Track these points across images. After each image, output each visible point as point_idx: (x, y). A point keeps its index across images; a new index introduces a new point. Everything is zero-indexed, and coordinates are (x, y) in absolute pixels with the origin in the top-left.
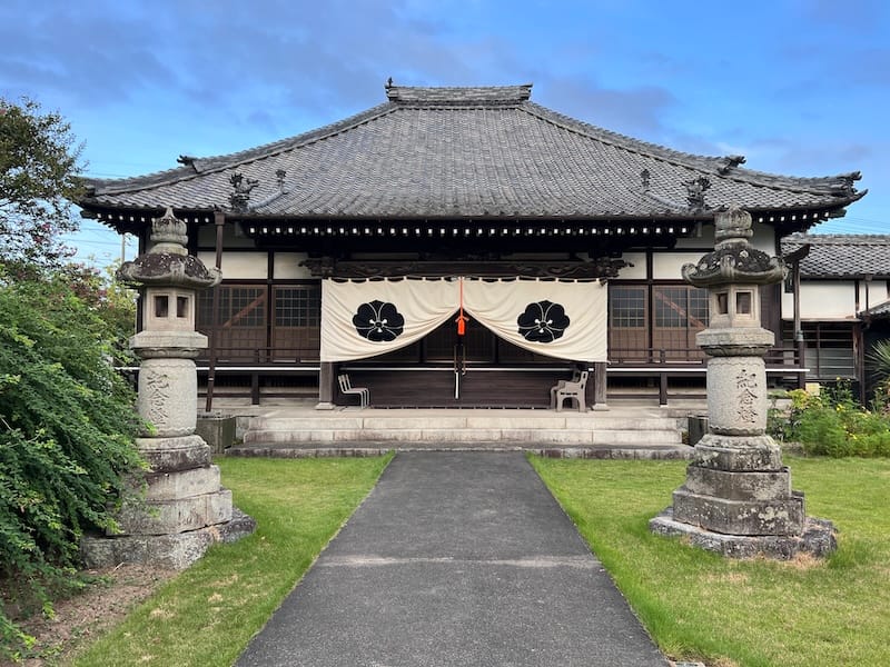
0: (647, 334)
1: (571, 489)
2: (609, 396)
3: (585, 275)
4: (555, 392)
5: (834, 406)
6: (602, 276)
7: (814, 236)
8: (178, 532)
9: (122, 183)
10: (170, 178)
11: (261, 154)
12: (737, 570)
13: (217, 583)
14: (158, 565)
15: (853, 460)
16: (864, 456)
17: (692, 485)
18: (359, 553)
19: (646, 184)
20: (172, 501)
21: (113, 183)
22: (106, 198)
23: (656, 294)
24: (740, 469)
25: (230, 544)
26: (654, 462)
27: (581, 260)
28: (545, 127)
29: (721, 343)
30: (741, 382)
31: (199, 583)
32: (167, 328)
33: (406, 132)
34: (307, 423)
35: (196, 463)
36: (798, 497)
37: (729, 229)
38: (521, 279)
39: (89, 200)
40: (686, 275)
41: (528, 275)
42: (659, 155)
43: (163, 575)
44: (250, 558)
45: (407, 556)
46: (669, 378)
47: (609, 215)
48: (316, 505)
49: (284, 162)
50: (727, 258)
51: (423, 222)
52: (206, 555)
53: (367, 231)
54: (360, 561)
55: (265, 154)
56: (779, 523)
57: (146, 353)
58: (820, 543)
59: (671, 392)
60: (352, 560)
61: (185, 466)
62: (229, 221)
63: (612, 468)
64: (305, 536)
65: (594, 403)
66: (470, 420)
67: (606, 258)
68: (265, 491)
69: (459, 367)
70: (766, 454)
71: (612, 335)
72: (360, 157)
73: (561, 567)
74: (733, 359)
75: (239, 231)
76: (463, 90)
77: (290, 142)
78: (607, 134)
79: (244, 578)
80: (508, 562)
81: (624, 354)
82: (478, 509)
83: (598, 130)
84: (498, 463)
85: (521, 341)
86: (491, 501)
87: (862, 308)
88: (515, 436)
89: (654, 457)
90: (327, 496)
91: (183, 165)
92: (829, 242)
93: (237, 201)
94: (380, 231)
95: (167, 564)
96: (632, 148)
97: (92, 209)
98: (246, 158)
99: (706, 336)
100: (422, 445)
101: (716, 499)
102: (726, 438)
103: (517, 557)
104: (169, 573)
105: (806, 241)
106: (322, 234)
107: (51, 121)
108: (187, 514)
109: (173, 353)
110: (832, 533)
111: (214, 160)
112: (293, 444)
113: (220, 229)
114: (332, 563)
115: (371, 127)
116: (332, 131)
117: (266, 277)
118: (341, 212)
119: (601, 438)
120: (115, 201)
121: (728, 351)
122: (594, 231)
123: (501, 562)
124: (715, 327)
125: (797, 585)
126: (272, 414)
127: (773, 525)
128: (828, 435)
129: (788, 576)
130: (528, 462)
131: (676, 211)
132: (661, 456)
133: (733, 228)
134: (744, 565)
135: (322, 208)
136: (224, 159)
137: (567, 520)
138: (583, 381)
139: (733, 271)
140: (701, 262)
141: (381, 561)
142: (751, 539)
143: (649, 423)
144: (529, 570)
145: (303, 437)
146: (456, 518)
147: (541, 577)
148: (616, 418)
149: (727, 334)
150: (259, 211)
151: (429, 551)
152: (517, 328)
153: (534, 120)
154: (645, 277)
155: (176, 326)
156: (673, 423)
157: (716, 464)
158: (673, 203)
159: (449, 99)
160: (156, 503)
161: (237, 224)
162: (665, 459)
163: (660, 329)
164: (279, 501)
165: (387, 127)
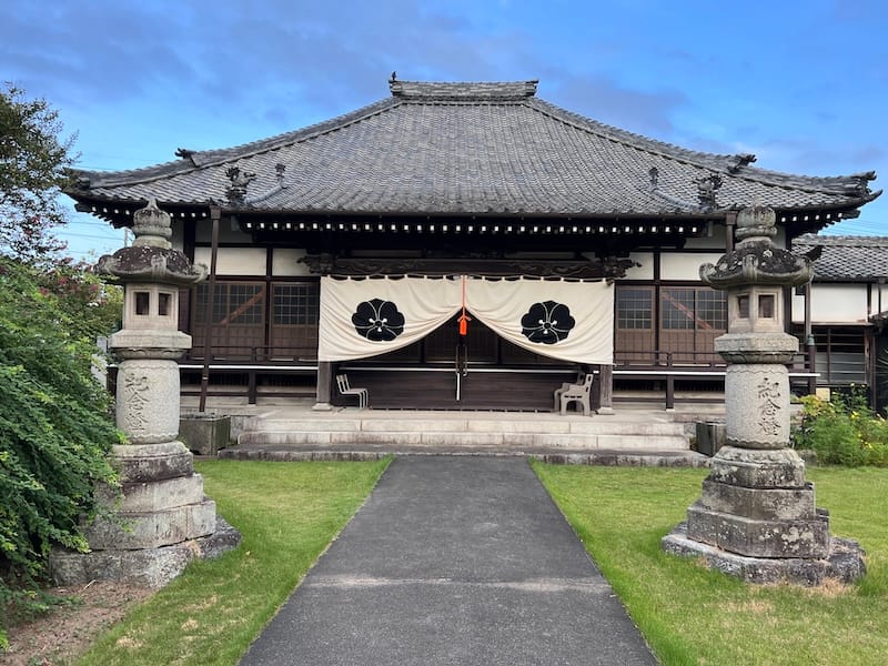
0: (653, 336)
1: (578, 499)
2: (614, 400)
3: (591, 275)
4: (559, 394)
5: (848, 413)
6: (609, 276)
7: (825, 237)
8: (156, 546)
9: (118, 175)
10: (168, 172)
11: (261, 148)
12: (760, 597)
13: (192, 607)
14: (132, 582)
15: (868, 470)
16: (879, 466)
17: (708, 501)
18: (348, 572)
19: (654, 182)
20: (150, 513)
21: (108, 176)
22: (101, 191)
23: (663, 295)
24: (761, 485)
25: (211, 560)
26: (662, 470)
27: (588, 260)
28: (551, 124)
29: (742, 349)
30: (763, 392)
31: (173, 606)
32: (147, 326)
33: (409, 127)
34: (303, 425)
35: (177, 472)
36: (823, 516)
37: (751, 226)
38: (525, 278)
39: (84, 193)
40: (705, 276)
41: (533, 274)
42: (667, 153)
43: (137, 594)
44: (232, 577)
45: (402, 576)
46: (675, 381)
47: (616, 213)
48: (308, 514)
49: (283, 156)
50: (750, 257)
51: (424, 219)
52: (184, 572)
53: (367, 227)
54: (350, 582)
55: (266, 148)
56: (804, 545)
57: (124, 353)
58: (849, 568)
59: (677, 396)
60: (342, 580)
61: (165, 475)
62: (225, 215)
63: (619, 475)
64: (294, 551)
65: (600, 407)
66: (471, 423)
67: (613, 258)
68: (256, 497)
69: (461, 367)
70: (789, 470)
71: (617, 337)
72: (362, 153)
73: (568, 593)
74: (755, 366)
75: (235, 226)
76: (468, 86)
77: (291, 136)
78: (613, 132)
79: (223, 600)
80: (511, 585)
81: (630, 356)
82: (479, 521)
83: (605, 127)
84: (500, 470)
85: (524, 342)
86: (492, 512)
87: (875, 311)
88: (518, 441)
89: (661, 464)
90: (321, 504)
91: (181, 158)
92: (840, 244)
93: (233, 195)
94: (380, 227)
95: (142, 583)
96: (639, 145)
97: (87, 202)
98: (246, 152)
99: (726, 342)
100: (421, 449)
101: (735, 518)
102: (746, 451)
103: (520, 580)
104: (143, 591)
105: (817, 242)
106: (321, 229)
107: (36, 108)
108: (165, 527)
109: (154, 353)
110: (860, 556)
111: (213, 153)
112: (289, 446)
113: (216, 223)
114: (320, 583)
115: (374, 122)
116: (333, 125)
117: (265, 274)
118: (340, 207)
119: (607, 443)
120: (110, 194)
121: (749, 358)
122: (601, 229)
123: (502, 585)
124: (735, 332)
125: (826, 615)
126: (267, 414)
127: (797, 547)
128: (843, 443)
129: (814, 604)
130: (532, 469)
131: (686, 210)
132: (668, 463)
133: (756, 226)
134: (766, 591)
135: (322, 203)
136: (223, 153)
137: (573, 536)
138: (588, 384)
139: (756, 272)
140: (721, 261)
141: (373, 582)
142: (775, 562)
143: (656, 428)
144: (534, 594)
145: (300, 439)
146: (454, 532)
147: (546, 603)
148: (621, 423)
149: (748, 339)
150: (257, 205)
151: (426, 571)
152: (521, 329)
153: (539, 116)
154: (651, 277)
155: (157, 324)
156: (681, 428)
157: (735, 480)
158: (682, 202)
159: (453, 94)
160: (132, 515)
161: (233, 218)
162: (672, 466)
163: (666, 330)
164: (270, 509)
165: (390, 122)
